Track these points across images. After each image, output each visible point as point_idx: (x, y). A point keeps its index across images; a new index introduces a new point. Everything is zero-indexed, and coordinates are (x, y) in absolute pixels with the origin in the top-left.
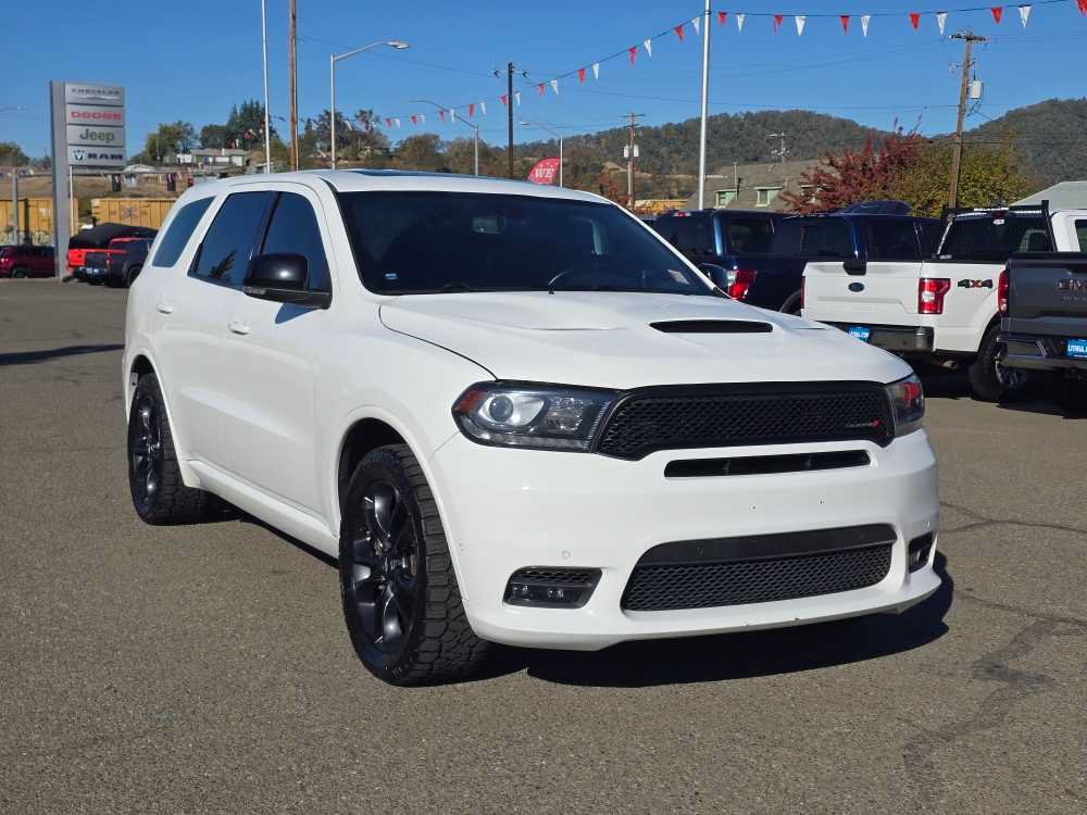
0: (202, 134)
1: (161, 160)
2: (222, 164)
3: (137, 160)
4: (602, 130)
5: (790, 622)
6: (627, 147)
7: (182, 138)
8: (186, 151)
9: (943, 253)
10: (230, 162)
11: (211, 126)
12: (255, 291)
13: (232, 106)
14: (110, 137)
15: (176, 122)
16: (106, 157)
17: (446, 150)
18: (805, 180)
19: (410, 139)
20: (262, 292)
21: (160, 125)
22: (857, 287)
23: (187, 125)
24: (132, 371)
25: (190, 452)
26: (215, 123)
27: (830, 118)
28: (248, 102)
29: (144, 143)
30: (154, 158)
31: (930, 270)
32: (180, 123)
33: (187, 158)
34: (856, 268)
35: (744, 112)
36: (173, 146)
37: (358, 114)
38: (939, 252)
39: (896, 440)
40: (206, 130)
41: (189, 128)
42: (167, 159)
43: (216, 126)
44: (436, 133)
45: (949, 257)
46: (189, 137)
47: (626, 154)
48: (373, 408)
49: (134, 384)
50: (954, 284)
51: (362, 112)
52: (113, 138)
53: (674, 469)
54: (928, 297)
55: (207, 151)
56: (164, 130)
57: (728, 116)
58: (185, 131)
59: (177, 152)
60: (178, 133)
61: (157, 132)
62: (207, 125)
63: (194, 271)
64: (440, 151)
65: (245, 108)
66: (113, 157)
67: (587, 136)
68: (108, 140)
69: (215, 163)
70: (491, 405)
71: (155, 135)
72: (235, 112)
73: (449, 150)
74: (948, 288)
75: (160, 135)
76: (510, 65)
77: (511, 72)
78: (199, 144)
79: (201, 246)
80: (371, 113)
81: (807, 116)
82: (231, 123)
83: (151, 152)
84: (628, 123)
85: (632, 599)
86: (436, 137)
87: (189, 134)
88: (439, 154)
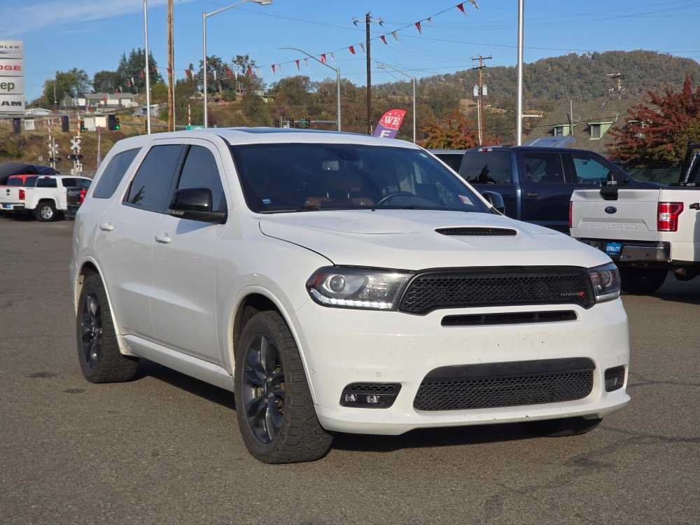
0: (95, 80)
1: (58, 104)
2: (112, 106)
3: (36, 104)
4: (461, 70)
5: (522, 418)
6: (476, 86)
7: (76, 84)
8: (81, 95)
9: (690, 180)
10: (120, 105)
11: (103, 72)
12: (177, 213)
13: (123, 54)
14: (11, 86)
15: (72, 69)
16: (8, 104)
17: (316, 90)
18: (631, 116)
19: (282, 81)
20: (182, 213)
21: (57, 72)
22: (611, 210)
23: (82, 72)
24: (81, 274)
25: (127, 329)
26: (105, 70)
27: (671, 58)
28: (136, 51)
29: (43, 89)
30: (52, 102)
31: (669, 196)
32: (75, 70)
33: (82, 102)
34: (610, 195)
35: (592, 53)
36: (68, 91)
37: (236, 59)
38: (686, 181)
39: (596, 305)
40: (98, 76)
41: (83, 74)
42: (64, 103)
43: (107, 73)
44: (307, 76)
45: (693, 184)
46: (83, 83)
47: (476, 93)
48: (257, 287)
49: (80, 283)
50: (686, 207)
51: (239, 58)
52: (14, 87)
53: (448, 321)
54: (666, 217)
55: (100, 95)
56: (60, 77)
57: (577, 56)
58: (80, 76)
59: (72, 96)
60: (73, 79)
61: (54, 78)
62: (100, 71)
63: (127, 201)
64: (310, 91)
65: (133, 55)
66: (13, 103)
67: (447, 76)
68: (9, 89)
69: (106, 106)
70: (331, 282)
71: (53, 82)
72: (125, 59)
73: (318, 91)
74: (682, 210)
75: (57, 81)
76: (367, 15)
77: (368, 21)
78: (92, 88)
79: (132, 183)
80: (247, 58)
81: (651, 55)
82: (121, 69)
83: (49, 97)
84: (477, 64)
85: (421, 403)
86: (306, 79)
87: (83, 79)
88: (309, 94)
